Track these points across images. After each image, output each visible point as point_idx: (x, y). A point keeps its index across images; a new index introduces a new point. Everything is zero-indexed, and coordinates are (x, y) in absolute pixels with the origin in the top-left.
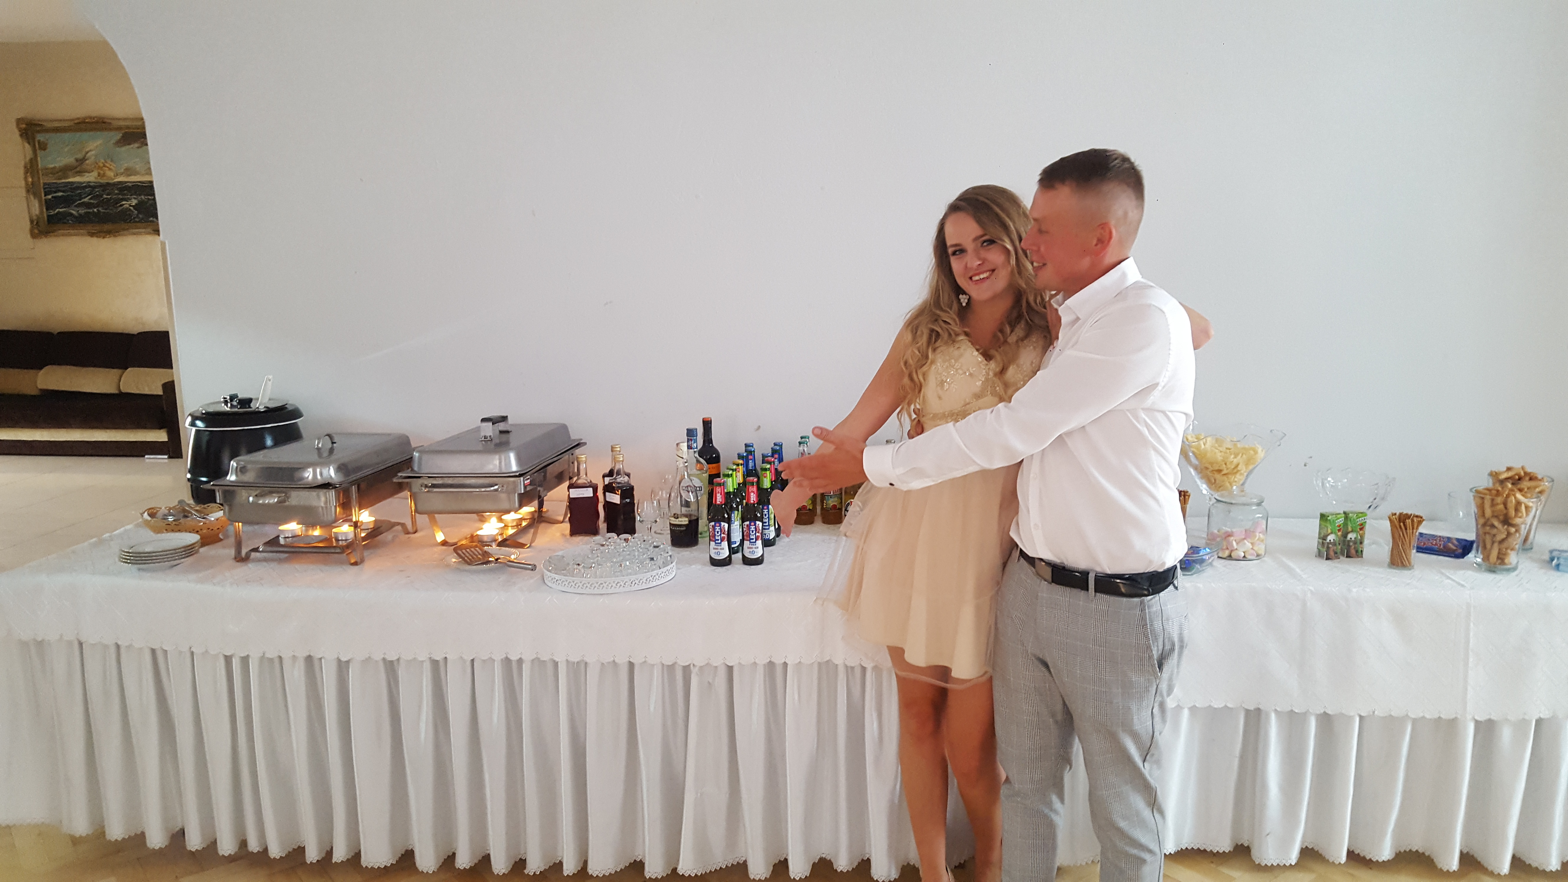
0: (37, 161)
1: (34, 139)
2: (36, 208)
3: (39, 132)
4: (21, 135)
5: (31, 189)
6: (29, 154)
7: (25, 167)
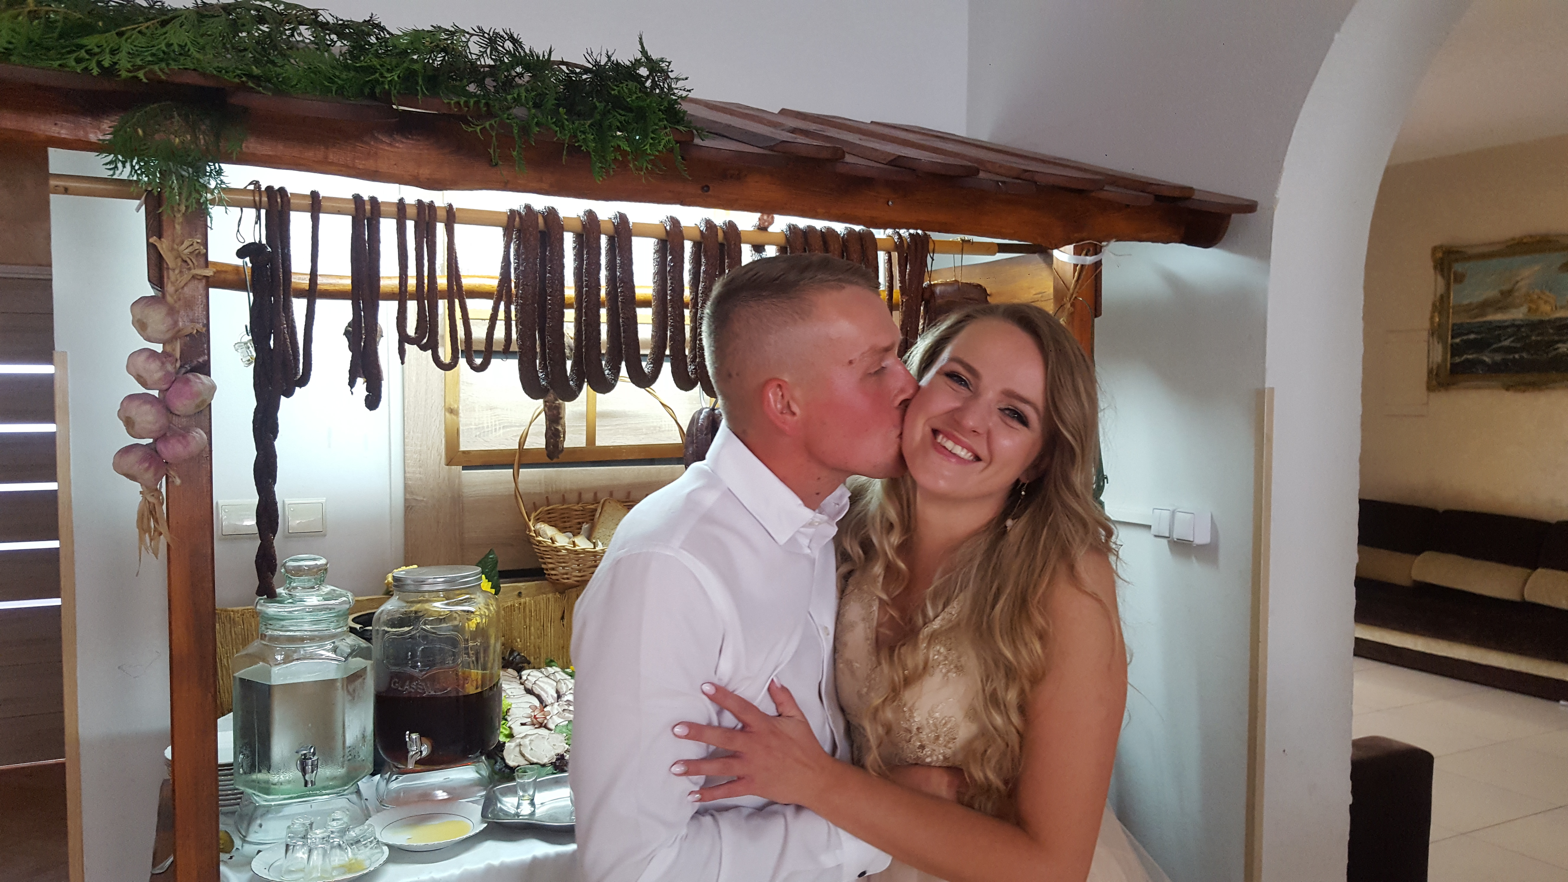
0: (1449, 297)
1: (1450, 269)
2: (1438, 354)
3: (1457, 260)
4: (1435, 268)
5: (1436, 332)
6: (1441, 289)
7: (1434, 305)
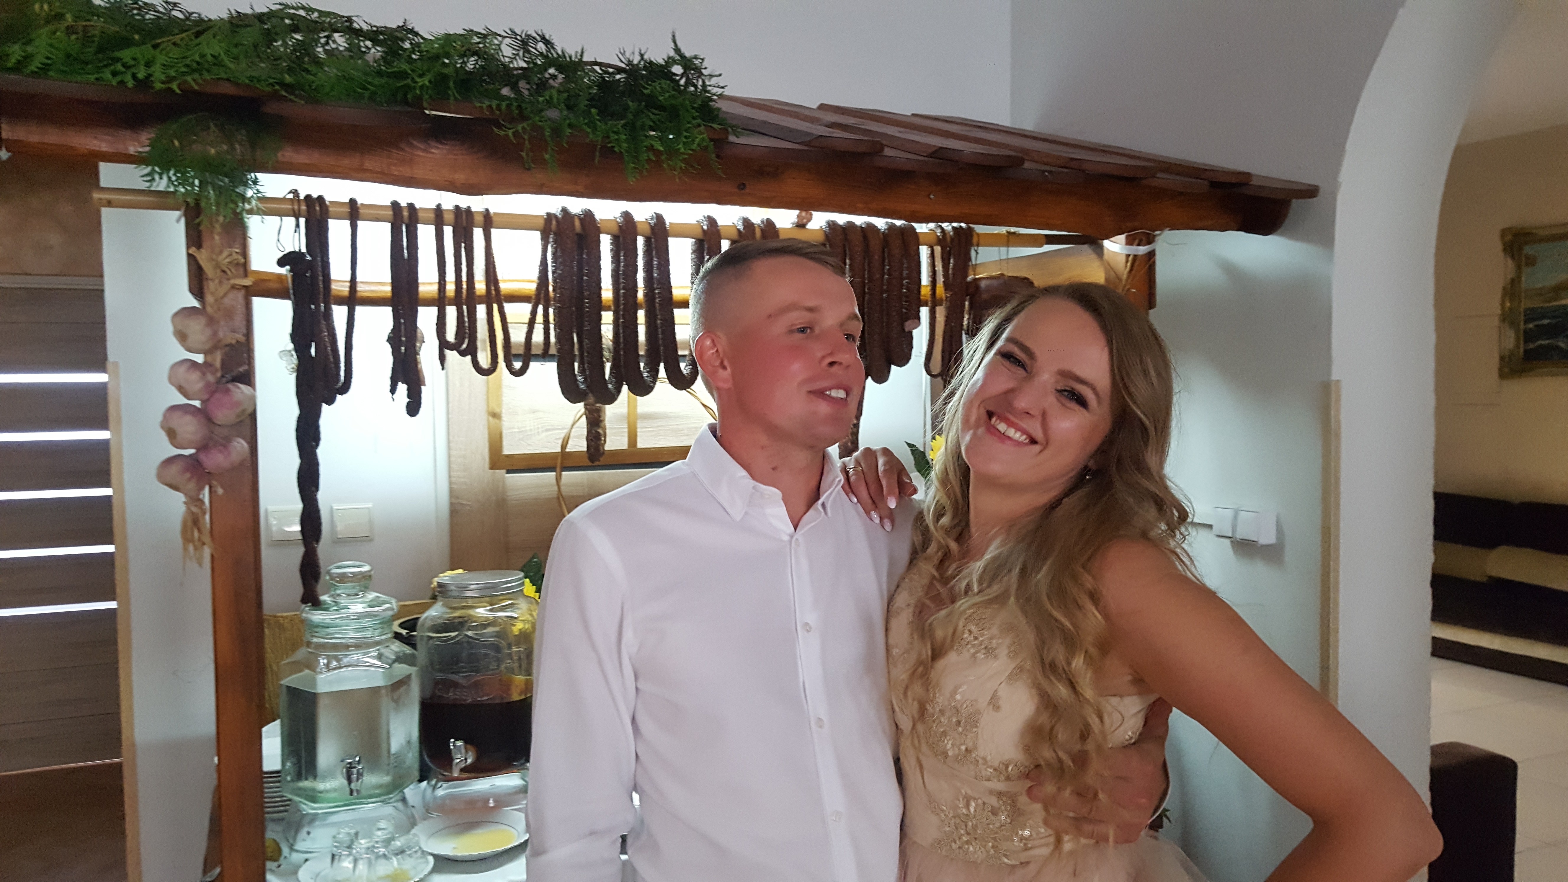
0: (1520, 281)
1: (1520, 253)
2: (1510, 340)
3: (1527, 243)
4: (1505, 250)
5: (1507, 318)
6: (1511, 273)
7: (1504, 289)
